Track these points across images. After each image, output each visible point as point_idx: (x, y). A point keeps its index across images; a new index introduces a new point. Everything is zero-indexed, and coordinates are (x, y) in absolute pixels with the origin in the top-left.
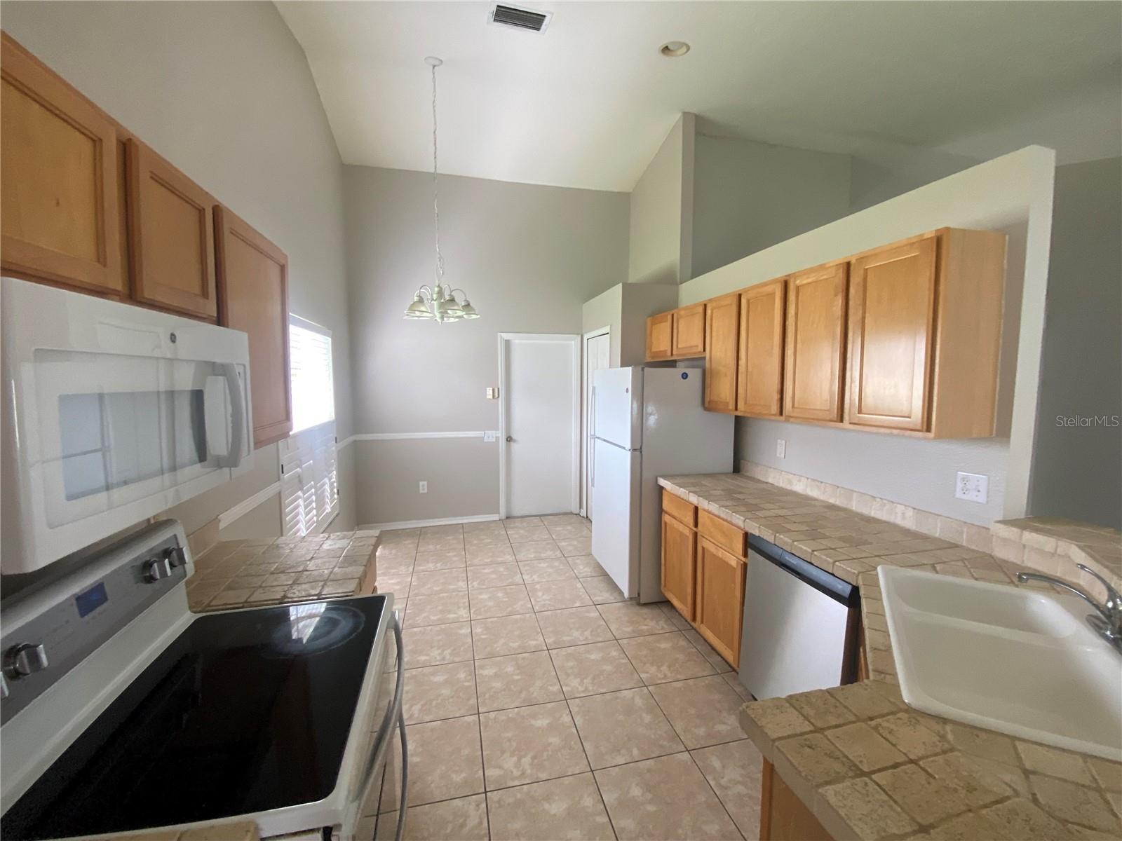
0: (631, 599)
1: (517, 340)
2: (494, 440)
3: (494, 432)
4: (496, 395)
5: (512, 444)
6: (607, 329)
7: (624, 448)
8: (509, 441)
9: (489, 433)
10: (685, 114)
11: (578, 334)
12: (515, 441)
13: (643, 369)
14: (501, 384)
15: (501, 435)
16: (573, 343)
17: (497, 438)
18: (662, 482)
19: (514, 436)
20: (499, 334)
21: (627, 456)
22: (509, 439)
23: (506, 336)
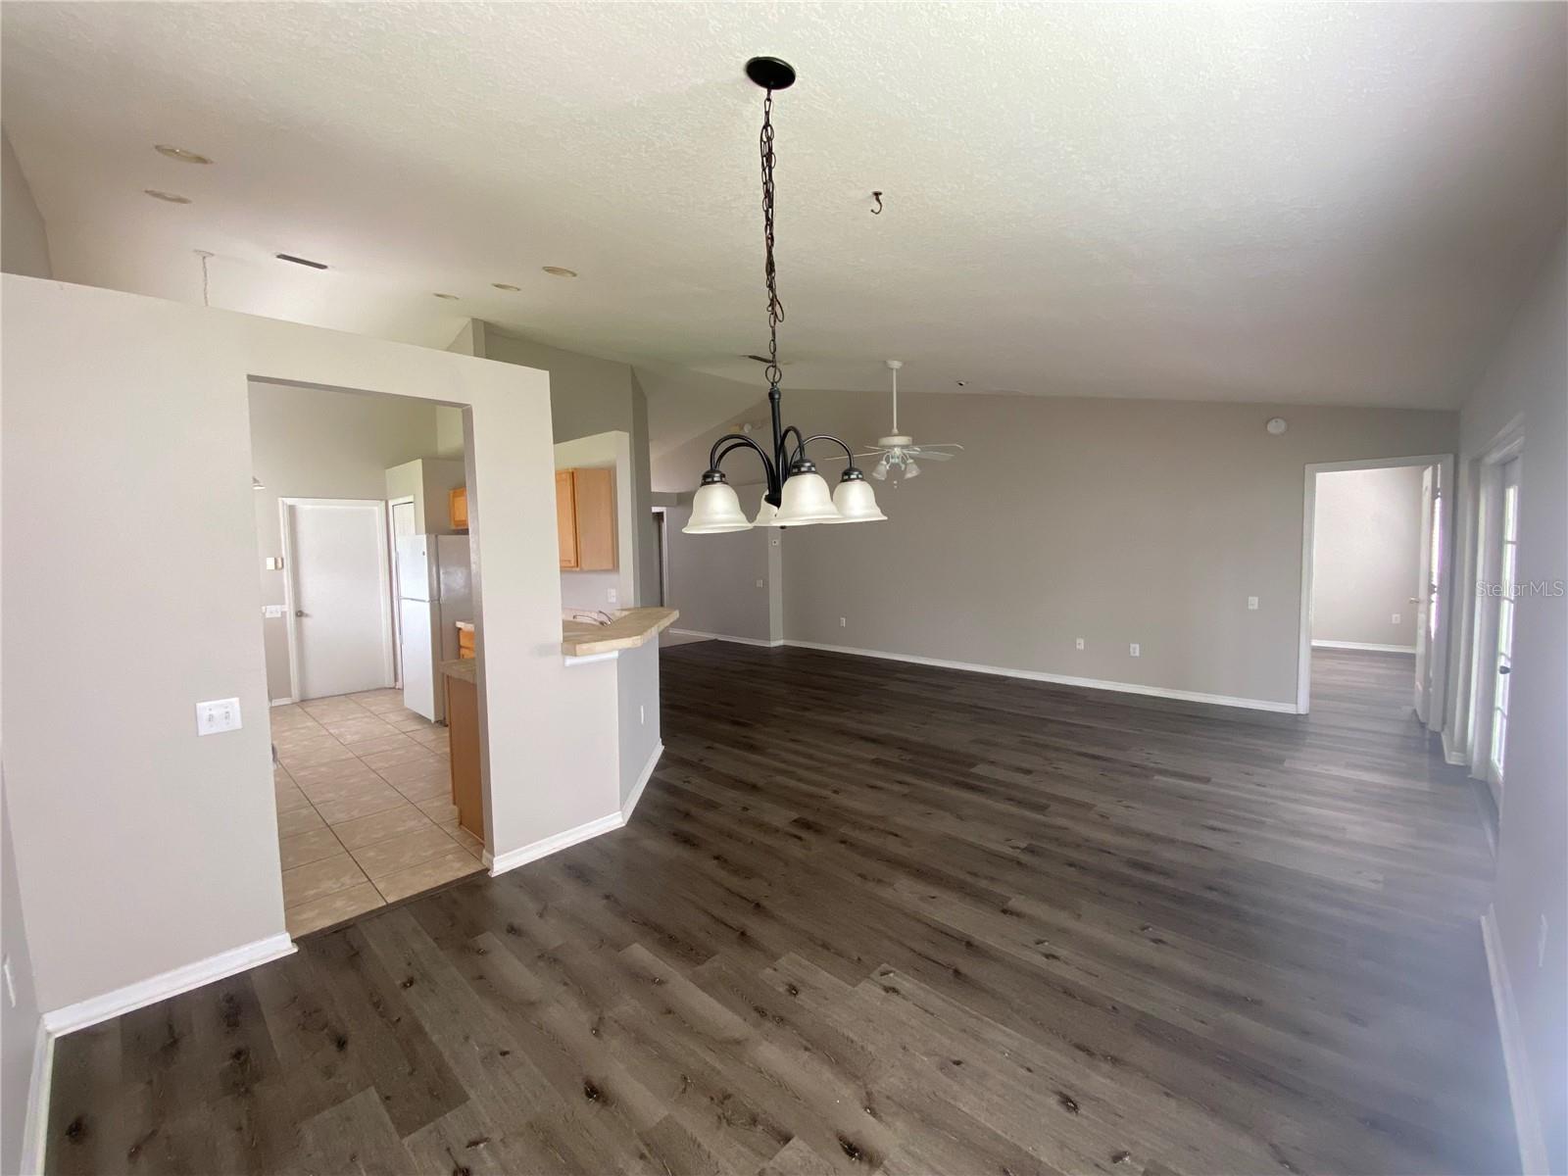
0: (437, 722)
1: (306, 507)
2: (279, 615)
3: (279, 607)
4: (280, 565)
5: (305, 620)
6: (411, 499)
7: (424, 601)
8: (301, 616)
9: (272, 608)
10: (475, 321)
11: (381, 500)
12: (307, 615)
13: (436, 536)
14: (285, 551)
15: (288, 608)
16: (377, 509)
17: (284, 614)
18: (459, 624)
19: (306, 611)
20: (280, 499)
21: (427, 607)
22: (300, 614)
23: (290, 501)
